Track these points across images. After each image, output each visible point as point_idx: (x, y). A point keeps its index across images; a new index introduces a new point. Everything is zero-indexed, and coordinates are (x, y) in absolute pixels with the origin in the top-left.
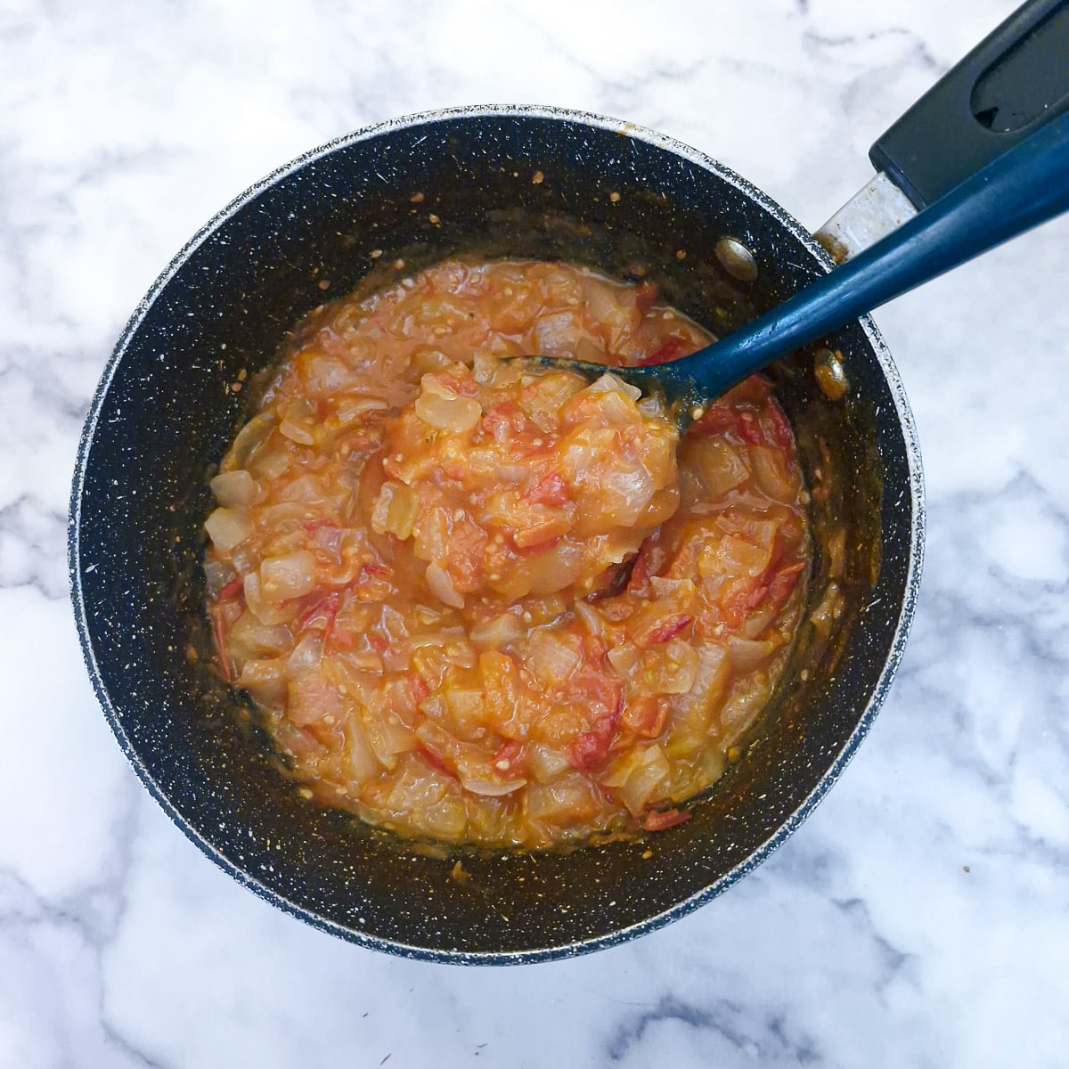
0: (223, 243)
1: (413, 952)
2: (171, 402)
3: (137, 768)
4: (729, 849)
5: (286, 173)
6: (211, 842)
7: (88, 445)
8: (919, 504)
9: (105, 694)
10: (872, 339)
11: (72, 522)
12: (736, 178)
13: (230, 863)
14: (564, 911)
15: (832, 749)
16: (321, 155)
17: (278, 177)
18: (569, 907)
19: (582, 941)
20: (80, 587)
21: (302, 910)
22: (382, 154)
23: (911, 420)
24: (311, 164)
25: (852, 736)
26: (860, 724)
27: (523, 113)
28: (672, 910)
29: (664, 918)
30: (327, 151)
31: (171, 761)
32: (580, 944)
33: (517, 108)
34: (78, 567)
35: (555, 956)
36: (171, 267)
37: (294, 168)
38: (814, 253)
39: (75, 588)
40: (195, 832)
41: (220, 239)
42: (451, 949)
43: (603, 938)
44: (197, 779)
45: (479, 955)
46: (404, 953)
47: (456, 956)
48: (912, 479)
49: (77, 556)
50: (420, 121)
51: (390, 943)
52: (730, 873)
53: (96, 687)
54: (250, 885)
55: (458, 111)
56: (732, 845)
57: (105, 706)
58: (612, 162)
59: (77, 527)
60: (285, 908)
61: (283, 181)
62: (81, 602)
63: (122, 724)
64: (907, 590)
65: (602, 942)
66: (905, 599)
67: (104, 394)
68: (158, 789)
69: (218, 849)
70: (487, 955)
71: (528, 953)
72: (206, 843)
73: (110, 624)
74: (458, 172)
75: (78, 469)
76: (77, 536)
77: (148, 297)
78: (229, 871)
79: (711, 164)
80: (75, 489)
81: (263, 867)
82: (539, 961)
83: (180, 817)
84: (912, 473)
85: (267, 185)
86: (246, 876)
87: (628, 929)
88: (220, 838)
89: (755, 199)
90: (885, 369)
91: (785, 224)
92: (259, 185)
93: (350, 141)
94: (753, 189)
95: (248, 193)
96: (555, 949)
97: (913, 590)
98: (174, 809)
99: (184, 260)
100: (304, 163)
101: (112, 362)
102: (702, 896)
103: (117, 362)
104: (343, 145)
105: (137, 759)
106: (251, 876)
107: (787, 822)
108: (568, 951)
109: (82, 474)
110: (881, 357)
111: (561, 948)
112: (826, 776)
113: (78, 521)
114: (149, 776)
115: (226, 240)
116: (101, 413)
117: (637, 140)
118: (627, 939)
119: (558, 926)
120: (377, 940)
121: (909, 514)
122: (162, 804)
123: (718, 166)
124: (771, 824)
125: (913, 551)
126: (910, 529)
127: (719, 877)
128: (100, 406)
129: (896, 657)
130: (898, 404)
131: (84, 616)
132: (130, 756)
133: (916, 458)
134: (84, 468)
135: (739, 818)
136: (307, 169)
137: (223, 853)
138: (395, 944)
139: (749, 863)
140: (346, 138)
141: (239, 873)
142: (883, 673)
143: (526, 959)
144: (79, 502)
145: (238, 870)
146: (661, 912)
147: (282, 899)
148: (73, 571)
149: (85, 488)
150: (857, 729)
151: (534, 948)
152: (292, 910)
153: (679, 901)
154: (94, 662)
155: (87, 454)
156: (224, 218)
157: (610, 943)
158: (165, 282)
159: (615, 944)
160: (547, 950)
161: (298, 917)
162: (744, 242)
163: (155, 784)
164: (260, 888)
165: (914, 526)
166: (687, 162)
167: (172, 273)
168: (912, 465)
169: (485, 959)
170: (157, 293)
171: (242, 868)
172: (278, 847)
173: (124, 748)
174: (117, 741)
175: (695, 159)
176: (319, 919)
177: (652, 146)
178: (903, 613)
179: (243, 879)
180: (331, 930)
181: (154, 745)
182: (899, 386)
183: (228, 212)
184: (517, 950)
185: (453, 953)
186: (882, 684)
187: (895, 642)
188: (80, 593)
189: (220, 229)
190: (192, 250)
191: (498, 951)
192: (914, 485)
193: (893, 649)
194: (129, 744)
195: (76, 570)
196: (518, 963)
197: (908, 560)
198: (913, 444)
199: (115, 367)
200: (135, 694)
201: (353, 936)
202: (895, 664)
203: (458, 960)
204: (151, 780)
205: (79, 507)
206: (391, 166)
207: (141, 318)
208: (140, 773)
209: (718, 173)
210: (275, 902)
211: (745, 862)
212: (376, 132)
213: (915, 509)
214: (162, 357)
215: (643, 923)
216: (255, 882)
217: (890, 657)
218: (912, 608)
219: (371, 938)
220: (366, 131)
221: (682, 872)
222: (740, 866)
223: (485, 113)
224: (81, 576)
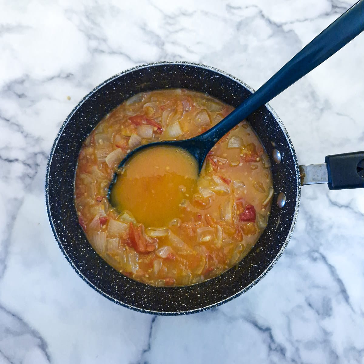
0: (149, 70)
1: (90, 284)
2: (109, 100)
3: (46, 195)
4: (183, 305)
5: (177, 63)
6: (55, 225)
7: (83, 103)
8: (282, 251)
9: (49, 171)
10: (297, 203)
11: (67, 120)
12: (290, 140)
13: (56, 234)
14: (132, 294)
15: (224, 297)
16: (189, 65)
17: (174, 63)
18: (134, 294)
19: (134, 306)
20: (59, 139)
21: (68, 257)
22: (204, 73)
23: (294, 229)
24: (185, 65)
25: (230, 297)
26: (234, 295)
27: (247, 88)
28: (161, 312)
29: (158, 313)
30: (191, 65)
31: (55, 197)
32: (133, 307)
33: (246, 85)
34: (61, 133)
35: (125, 306)
36: (132, 69)
37: (180, 63)
38: (297, 172)
39: (57, 138)
40: (52, 220)
41: (149, 69)
42: (100, 289)
43: (140, 309)
44: (59, 205)
45: (106, 294)
46: (88, 283)
47: (100, 291)
48: (285, 243)
49: (63, 130)
50: (220, 72)
51: (85, 278)
52: (180, 312)
53: (48, 168)
54: (58, 242)
55: (231, 76)
56: (184, 304)
57: (47, 174)
58: (261, 112)
59: (67, 122)
60: (64, 254)
61: (175, 65)
62: (57, 143)
63: (49, 181)
64: (266, 270)
65: (139, 310)
66: (264, 272)
67: (95, 92)
68: (49, 204)
69: (55, 228)
70: (108, 296)
71: (119, 301)
72: (53, 225)
73: (60, 151)
74: (221, 88)
75: (76, 107)
76: (66, 125)
77: (121, 73)
78: (55, 235)
79: (286, 132)
80: (72, 112)
81: (64, 239)
82: (120, 305)
83: (51, 215)
84: (285, 242)
85: (170, 63)
86: (59, 240)
87: (147, 310)
88: (57, 225)
89: (291, 148)
90: (296, 212)
91: (294, 160)
92: (168, 62)
93: (199, 66)
94: (292, 145)
95: (164, 63)
96: (126, 304)
97: (267, 271)
98: (50, 211)
99: (136, 69)
100: (183, 64)
101: (102, 84)
102: (170, 313)
103: (103, 85)
104: (196, 65)
105: (48, 192)
106: (60, 240)
107: (202, 308)
108: (129, 307)
109: (77, 109)
110: (296, 208)
111: (127, 305)
112: (218, 303)
113: (68, 121)
114: (48, 199)
115: (150, 70)
116: (91, 96)
117: (271, 113)
118: (145, 313)
119: (129, 298)
120: (83, 275)
121: (279, 251)
122: (48, 208)
123: (287, 134)
124: (197, 305)
125: (273, 261)
126: (276, 256)
127: (177, 311)
128: (92, 94)
129: (253, 285)
130: (293, 223)
131: (55, 147)
132: (46, 191)
133: (289, 239)
134: (78, 108)
135: (190, 297)
136: (183, 66)
137: (56, 230)
138: (87, 279)
139: (186, 312)
140: (198, 64)
141: (57, 238)
142: (247, 286)
143: (117, 303)
144: (71, 116)
145: (57, 237)
146: (157, 311)
147: (65, 251)
148: (59, 133)
149: (75, 113)
150: (233, 296)
151: (121, 301)
152: (66, 255)
153: (163, 311)
154: (51, 161)
155: (81, 104)
156: (154, 65)
157: (140, 311)
158: (128, 72)
159: (141, 312)
160: (124, 304)
161: (66, 258)
162: (281, 155)
163: (49, 202)
164: (61, 245)
165: (278, 255)
166: (280, 127)
167: (131, 71)
168: (287, 240)
169: (107, 296)
170: (124, 74)
171: (59, 237)
172: (69, 234)
173: (46, 187)
174: (45, 185)
175: (282, 128)
176: (71, 262)
177: (274, 118)
178: (261, 275)
179: (57, 240)
180: (72, 266)
181: (53, 190)
182: (296, 219)
183: (156, 64)
184: (116, 299)
185: (100, 290)
186: (245, 289)
187: (255, 281)
188: (58, 140)
189: (151, 67)
190: (140, 68)
191: (111, 296)
192: (284, 245)
193: (254, 282)
194: (48, 188)
195: (60, 134)
196: (115, 302)
197: (271, 262)
198: (290, 235)
199: (102, 86)
200: (56, 173)
201: (77, 271)
202: (252, 286)
203: (100, 293)
204: (48, 200)
205: (71, 117)
206: (205, 76)
207: (116, 77)
208: (46, 197)
209: (286, 136)
210: (62, 251)
211: (185, 312)
212: (207, 68)
213: (281, 251)
214: (115, 88)
215: (152, 311)
216: (60, 242)
217: (251, 284)
218: (264, 275)
219: (82, 274)
220: (204, 66)
221: (168, 303)
222: (184, 312)
223: (238, 81)
224: (61, 136)
